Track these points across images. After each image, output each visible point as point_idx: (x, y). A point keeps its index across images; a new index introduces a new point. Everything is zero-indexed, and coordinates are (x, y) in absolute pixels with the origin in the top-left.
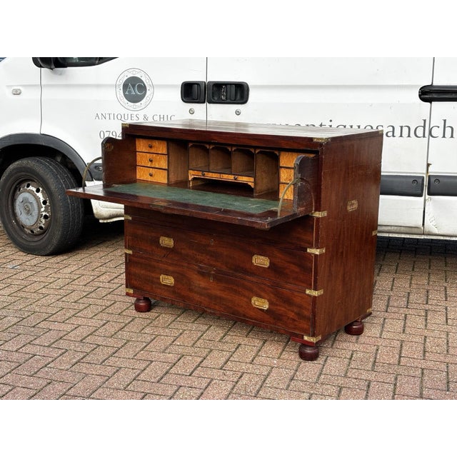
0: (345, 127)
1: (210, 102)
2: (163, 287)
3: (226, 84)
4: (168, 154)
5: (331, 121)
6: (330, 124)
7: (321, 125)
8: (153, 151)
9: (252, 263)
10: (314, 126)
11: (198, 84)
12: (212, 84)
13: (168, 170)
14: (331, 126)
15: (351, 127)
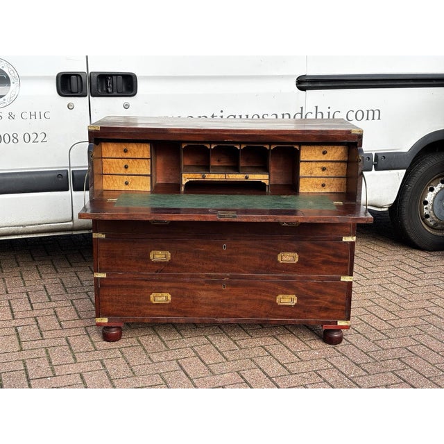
0: (235, 117)
1: (93, 95)
2: (155, 307)
3: (112, 75)
4: (151, 159)
5: (222, 111)
6: (221, 114)
7: (213, 116)
8: (128, 155)
9: (278, 262)
10: (206, 117)
11: (78, 75)
12: (96, 75)
13: (151, 176)
14: (222, 117)
15: (241, 116)
